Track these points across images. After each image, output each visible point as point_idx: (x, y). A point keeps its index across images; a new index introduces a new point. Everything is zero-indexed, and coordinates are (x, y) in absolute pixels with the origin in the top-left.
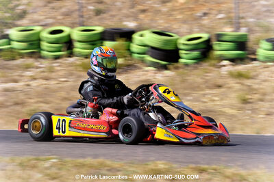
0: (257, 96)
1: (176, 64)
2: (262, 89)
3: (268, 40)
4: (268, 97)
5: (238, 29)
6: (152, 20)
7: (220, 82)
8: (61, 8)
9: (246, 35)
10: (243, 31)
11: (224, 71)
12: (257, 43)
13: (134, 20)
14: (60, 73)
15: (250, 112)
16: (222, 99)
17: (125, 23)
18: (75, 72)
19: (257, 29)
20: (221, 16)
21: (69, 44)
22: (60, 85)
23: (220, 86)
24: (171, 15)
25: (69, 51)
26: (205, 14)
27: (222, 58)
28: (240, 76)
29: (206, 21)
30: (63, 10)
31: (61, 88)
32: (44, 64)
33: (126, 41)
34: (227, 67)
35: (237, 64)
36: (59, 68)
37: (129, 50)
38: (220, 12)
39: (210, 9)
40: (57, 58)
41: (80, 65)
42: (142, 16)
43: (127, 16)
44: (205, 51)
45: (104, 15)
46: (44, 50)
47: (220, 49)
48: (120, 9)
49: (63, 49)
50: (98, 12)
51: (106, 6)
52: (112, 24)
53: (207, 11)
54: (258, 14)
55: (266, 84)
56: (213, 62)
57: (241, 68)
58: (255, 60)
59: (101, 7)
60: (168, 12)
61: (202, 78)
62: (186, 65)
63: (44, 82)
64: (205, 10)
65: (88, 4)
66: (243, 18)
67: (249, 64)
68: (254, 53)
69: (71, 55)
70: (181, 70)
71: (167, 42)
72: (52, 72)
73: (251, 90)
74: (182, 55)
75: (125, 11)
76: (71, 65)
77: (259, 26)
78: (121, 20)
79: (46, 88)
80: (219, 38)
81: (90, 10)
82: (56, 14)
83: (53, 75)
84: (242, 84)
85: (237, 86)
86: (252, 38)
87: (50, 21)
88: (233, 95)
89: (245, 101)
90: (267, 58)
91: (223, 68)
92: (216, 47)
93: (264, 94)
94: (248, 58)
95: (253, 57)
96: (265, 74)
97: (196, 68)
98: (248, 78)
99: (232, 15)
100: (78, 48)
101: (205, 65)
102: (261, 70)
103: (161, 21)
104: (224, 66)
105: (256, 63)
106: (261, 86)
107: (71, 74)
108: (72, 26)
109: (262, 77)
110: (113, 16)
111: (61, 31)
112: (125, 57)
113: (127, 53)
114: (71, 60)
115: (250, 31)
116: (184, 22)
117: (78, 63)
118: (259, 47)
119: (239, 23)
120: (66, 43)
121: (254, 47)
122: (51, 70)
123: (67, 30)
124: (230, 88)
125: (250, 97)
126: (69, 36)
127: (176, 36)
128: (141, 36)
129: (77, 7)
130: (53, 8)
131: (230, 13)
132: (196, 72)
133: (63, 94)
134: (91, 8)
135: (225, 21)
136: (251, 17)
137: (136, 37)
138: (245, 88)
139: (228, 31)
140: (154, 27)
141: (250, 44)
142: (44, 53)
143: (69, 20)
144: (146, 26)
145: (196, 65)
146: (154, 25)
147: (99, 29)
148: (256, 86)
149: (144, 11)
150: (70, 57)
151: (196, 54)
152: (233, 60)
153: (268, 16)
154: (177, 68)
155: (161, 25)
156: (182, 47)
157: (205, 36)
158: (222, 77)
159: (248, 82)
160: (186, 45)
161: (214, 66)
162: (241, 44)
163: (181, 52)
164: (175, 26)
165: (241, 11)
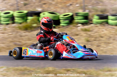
0: (93, 39)
1: (59, 26)
2: (95, 36)
3: (98, 15)
4: (97, 39)
5: (85, 11)
6: (48, 8)
7: (77, 33)
8: (9, 3)
9: (88, 13)
10: (87, 12)
11: (79, 28)
12: (93, 17)
13: (41, 8)
14: (9, 31)
15: (90, 45)
16: (78, 40)
17: (37, 9)
18: (15, 30)
19: (93, 10)
20: (77, 5)
21: (12, 18)
22: (9, 36)
23: (77, 35)
24: (56, 5)
25: (13, 21)
26: (71, 5)
27: (78, 23)
28: (86, 30)
29: (71, 8)
30: (10, 4)
31: (9, 37)
32: (2, 27)
33: (37, 16)
34: (80, 27)
35: (84, 25)
36: (8, 29)
37: (39, 20)
38: (77, 4)
39: (73, 3)
40: (8, 24)
41: (17, 27)
42: (44, 6)
43: (38, 6)
44: (71, 20)
45: (28, 6)
46: (2, 21)
47: (77, 19)
48: (34, 3)
49: (10, 20)
50: (25, 5)
51: (28, 2)
52: (31, 9)
53: (71, 4)
54: (93, 4)
55: (97, 33)
56: (74, 25)
57: (86, 27)
58: (92, 23)
59: (26, 2)
60: (55, 4)
61: (70, 32)
62: (63, 26)
63: (2, 35)
64: (71, 3)
65: (21, 1)
66: (87, 6)
67: (89, 25)
68: (91, 21)
69: (14, 23)
70: (61, 29)
71: (55, 17)
72: (6, 30)
73: (90, 36)
74: (61, 22)
75: (37, 4)
76: (14, 27)
77: (93, 9)
78: (35, 8)
79: (3, 37)
80: (77, 14)
81: (22, 4)
82: (7, 5)
83: (6, 32)
84: (87, 34)
85: (85, 35)
86: (90, 14)
87: (4, 9)
88: (83, 38)
89: (88, 41)
90: (97, 22)
91: (79, 27)
92: (75, 18)
93: (96, 38)
94: (89, 23)
95: (91, 22)
96: (96, 29)
97: (67, 28)
98: (89, 31)
99: (82, 5)
100: (17, 20)
101: (71, 26)
102: (95, 28)
103: (52, 8)
104: (79, 26)
105: (92, 25)
106: (95, 35)
107: (14, 31)
108: (14, 10)
109: (95, 31)
110: (32, 6)
111: (9, 13)
112: (37, 23)
113: (38, 22)
114: (14, 25)
115: (90, 11)
116: (62, 8)
117: (17, 26)
118: (93, 18)
119: (85, 8)
120: (11, 18)
121: (92, 18)
122: (5, 29)
123: (12, 12)
124: (81, 35)
125: (90, 39)
126: (13, 15)
127: (58, 14)
128: (44, 14)
129: (16, 2)
130: (6, 3)
131: (81, 4)
132: (67, 29)
133: (10, 40)
134: (22, 3)
135: (79, 7)
136: (90, 6)
137: (41, 15)
138: (88, 35)
139: (81, 12)
140: (49, 11)
141: (90, 17)
142: (2, 22)
143: (13, 8)
144: (46, 10)
145: (67, 26)
146: (49, 9)
147: (26, 12)
148: (92, 35)
149: (45, 4)
150: (13, 24)
151: (67, 21)
152: (83, 24)
153: (97, 5)
154: (59, 28)
155: (52, 9)
156: (61, 19)
157: (71, 14)
158: (78, 31)
159: (89, 33)
160: (63, 18)
161: (75, 26)
162: (86, 17)
163: (61, 21)
164: (58, 10)
165: (86, 3)
